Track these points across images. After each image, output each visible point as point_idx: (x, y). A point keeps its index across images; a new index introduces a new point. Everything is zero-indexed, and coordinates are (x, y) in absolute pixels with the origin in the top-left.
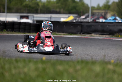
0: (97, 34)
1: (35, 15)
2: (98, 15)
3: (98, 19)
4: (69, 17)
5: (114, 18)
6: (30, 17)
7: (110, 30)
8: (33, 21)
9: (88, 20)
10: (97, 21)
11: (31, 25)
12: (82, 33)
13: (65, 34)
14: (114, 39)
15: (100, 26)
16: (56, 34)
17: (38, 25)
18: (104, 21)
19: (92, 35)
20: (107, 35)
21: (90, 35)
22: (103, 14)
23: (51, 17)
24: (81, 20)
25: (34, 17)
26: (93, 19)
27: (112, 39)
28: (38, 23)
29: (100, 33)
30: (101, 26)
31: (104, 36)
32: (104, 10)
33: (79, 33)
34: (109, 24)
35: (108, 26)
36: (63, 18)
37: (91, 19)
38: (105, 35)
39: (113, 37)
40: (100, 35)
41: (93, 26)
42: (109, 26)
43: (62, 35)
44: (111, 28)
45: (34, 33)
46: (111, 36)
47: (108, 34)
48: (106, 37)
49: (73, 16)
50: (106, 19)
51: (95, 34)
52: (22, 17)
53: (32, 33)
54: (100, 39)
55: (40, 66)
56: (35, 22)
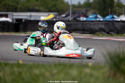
0: (77, 33)
1: (15, 14)
2: (79, 13)
3: (79, 17)
4: (49, 15)
5: (95, 16)
6: (9, 16)
7: (91, 29)
8: (13, 19)
9: (69, 19)
10: (78, 19)
11: (10, 24)
14: (94, 38)
15: (80, 25)
17: (18, 24)
18: (85, 19)
20: (87, 34)
22: (84, 12)
23: (30, 16)
24: (61, 18)
25: (13, 16)
26: (73, 17)
27: (92, 38)
28: (17, 23)
29: (80, 32)
30: (82, 24)
31: (85, 35)
32: (85, 8)
34: (90, 23)
35: (88, 25)
36: (43, 16)
37: (72, 17)
39: (94, 36)
40: (81, 34)
41: (73, 25)
42: (90, 24)
44: (92, 27)
45: (13, 33)
46: (92, 35)
47: (89, 33)
48: (86, 36)
49: (54, 14)
50: (87, 17)
51: (75, 33)
53: (10, 32)
54: (80, 38)
55: (16, 69)
56: (15, 21)
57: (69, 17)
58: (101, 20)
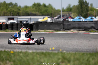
1: (19, 17)
3: (67, 18)
6: (15, 19)
12: (64, 30)
13: (52, 31)
16: (46, 31)
18: (72, 20)
19: (72, 31)
21: (70, 31)
24: (54, 19)
26: (63, 19)
29: (77, 29)
32: (67, 12)
33: (61, 30)
35: (83, 24)
38: (81, 30)
43: (50, 31)
51: (74, 30)
52: (9, 19)
57: (60, 19)
58: (84, 20)
